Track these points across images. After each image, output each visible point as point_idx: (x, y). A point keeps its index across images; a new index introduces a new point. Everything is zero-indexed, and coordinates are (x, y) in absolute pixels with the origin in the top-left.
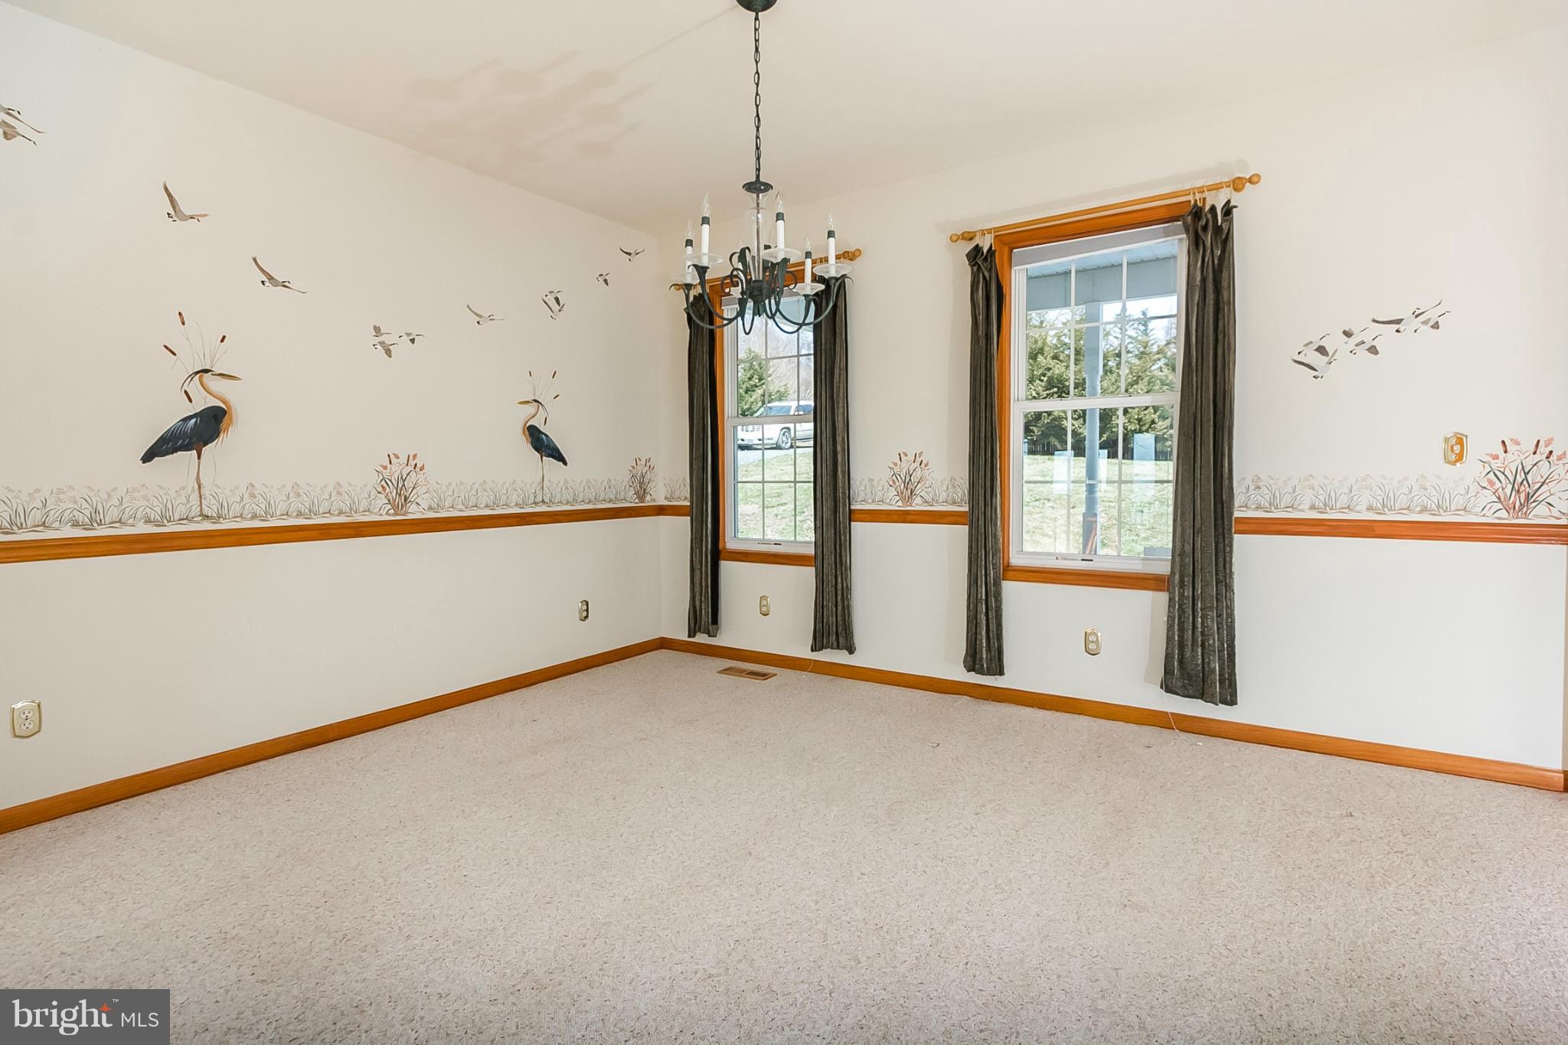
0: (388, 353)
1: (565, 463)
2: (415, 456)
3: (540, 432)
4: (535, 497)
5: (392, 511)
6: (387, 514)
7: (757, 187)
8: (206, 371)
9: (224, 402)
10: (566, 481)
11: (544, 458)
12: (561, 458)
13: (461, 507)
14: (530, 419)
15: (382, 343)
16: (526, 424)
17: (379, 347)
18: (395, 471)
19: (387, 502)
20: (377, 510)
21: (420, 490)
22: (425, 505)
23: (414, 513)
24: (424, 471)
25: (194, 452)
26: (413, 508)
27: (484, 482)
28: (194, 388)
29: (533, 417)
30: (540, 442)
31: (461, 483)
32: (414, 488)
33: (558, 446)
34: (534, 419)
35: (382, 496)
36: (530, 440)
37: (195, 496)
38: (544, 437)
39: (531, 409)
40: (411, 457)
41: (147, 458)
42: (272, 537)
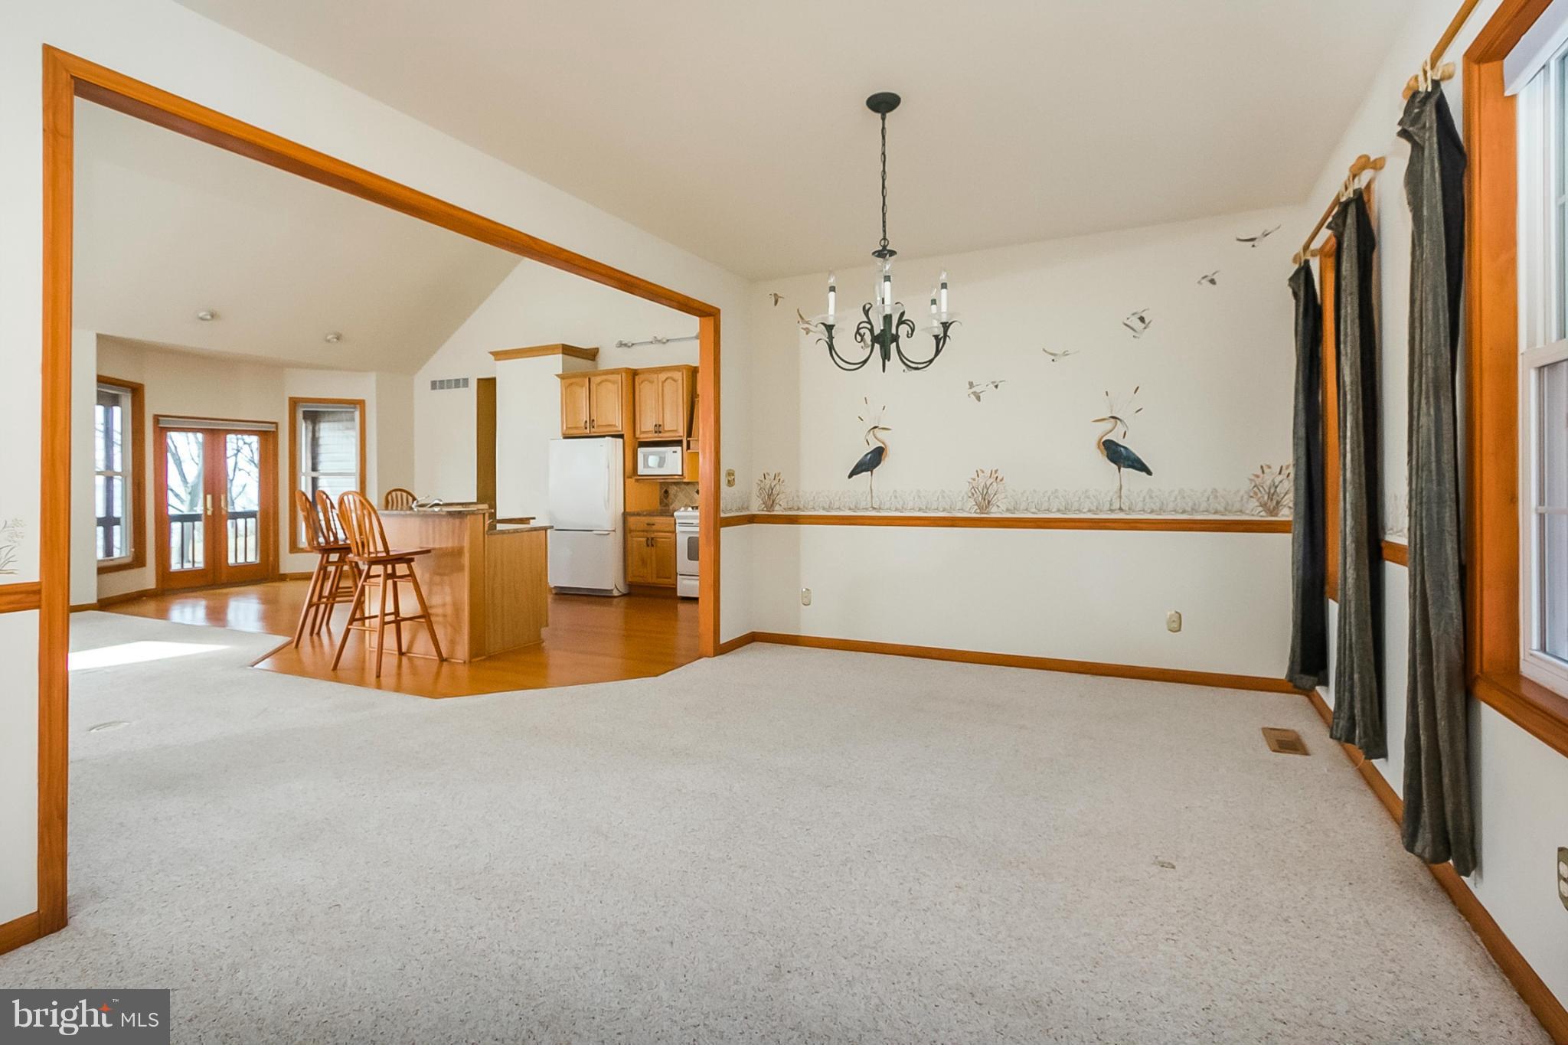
0: (979, 399)
1: (1149, 473)
2: (996, 471)
3: (1118, 445)
4: (1111, 505)
5: (978, 511)
6: (975, 512)
7: (884, 253)
8: (875, 427)
9: (883, 443)
10: (1150, 491)
11: (1122, 469)
12: (1142, 467)
13: (1034, 510)
14: (1106, 434)
15: (974, 393)
16: (1101, 440)
17: (972, 396)
18: (981, 482)
19: (974, 503)
20: (968, 509)
21: (1000, 496)
22: (1003, 507)
23: (995, 513)
24: (1003, 482)
25: (869, 473)
26: (994, 509)
27: (1056, 491)
28: (871, 438)
29: (1111, 431)
30: (1116, 454)
31: (1034, 491)
32: (995, 494)
33: (1140, 457)
34: (1111, 434)
35: (972, 500)
36: (1105, 453)
37: (869, 498)
38: (1122, 449)
39: (1108, 425)
40: (993, 472)
41: (850, 476)
42: (905, 522)
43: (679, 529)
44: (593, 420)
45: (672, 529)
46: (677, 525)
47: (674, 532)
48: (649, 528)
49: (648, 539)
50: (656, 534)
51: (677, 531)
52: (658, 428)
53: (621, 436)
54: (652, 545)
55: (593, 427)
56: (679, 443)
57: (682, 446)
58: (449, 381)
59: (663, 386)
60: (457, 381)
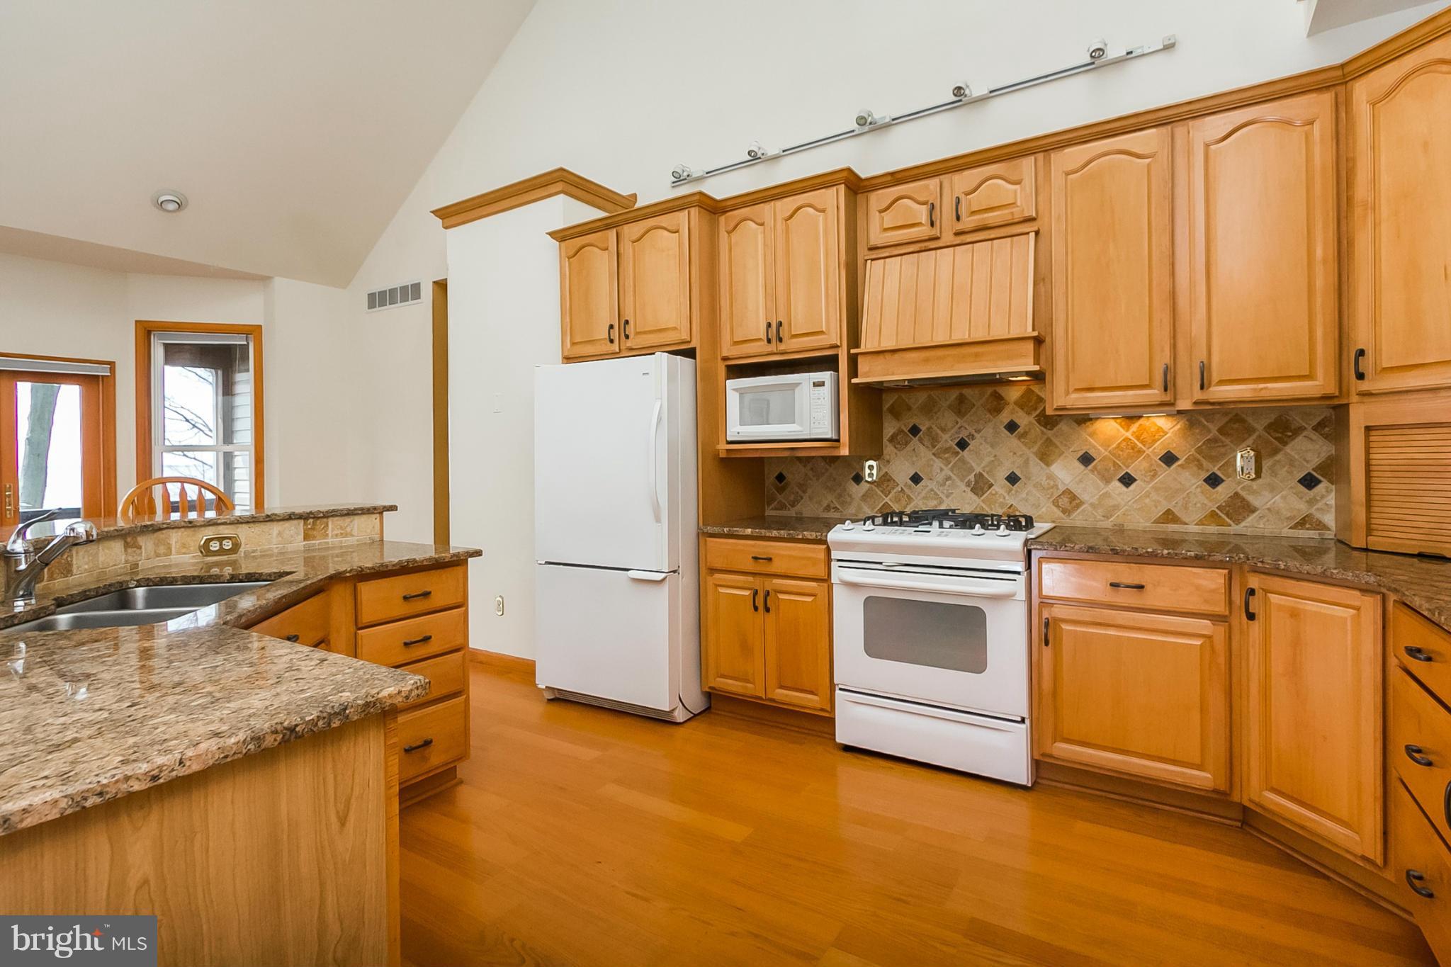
43: (839, 574)
44: (627, 322)
45: (821, 573)
46: (834, 565)
47: (826, 580)
48: (762, 567)
49: (756, 593)
50: (776, 581)
51: (834, 580)
52: (776, 332)
53: (690, 353)
54: (767, 610)
55: (627, 337)
56: (829, 363)
57: (836, 370)
58: (392, 291)
59: (787, 229)
60: (404, 289)
